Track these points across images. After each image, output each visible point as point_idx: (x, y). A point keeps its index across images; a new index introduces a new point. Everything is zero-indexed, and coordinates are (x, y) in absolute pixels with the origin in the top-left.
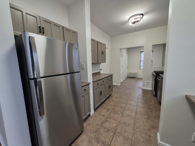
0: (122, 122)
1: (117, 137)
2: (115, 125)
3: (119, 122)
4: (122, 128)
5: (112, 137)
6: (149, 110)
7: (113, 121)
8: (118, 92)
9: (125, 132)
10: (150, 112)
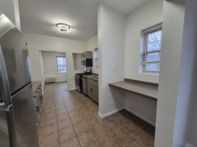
0: (74, 124)
1: (81, 137)
2: (71, 131)
3: (73, 125)
4: (78, 127)
5: (77, 140)
6: (84, 103)
7: (67, 129)
8: (47, 102)
9: (83, 128)
10: (86, 104)
